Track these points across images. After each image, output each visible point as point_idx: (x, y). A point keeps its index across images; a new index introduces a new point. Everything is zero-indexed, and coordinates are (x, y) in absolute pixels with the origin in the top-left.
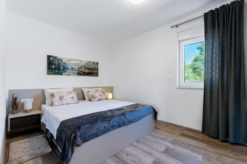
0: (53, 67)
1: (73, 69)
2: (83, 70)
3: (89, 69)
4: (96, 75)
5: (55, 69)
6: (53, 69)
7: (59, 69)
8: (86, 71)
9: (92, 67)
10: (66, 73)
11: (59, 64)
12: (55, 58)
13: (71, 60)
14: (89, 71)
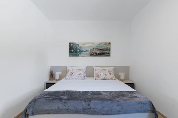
0: (73, 50)
1: (86, 51)
2: (95, 51)
3: (101, 50)
4: (109, 54)
5: (74, 52)
6: (73, 52)
7: (76, 52)
8: (98, 52)
9: (103, 48)
10: (81, 55)
11: (76, 48)
12: (74, 44)
13: (85, 44)
14: (101, 51)
